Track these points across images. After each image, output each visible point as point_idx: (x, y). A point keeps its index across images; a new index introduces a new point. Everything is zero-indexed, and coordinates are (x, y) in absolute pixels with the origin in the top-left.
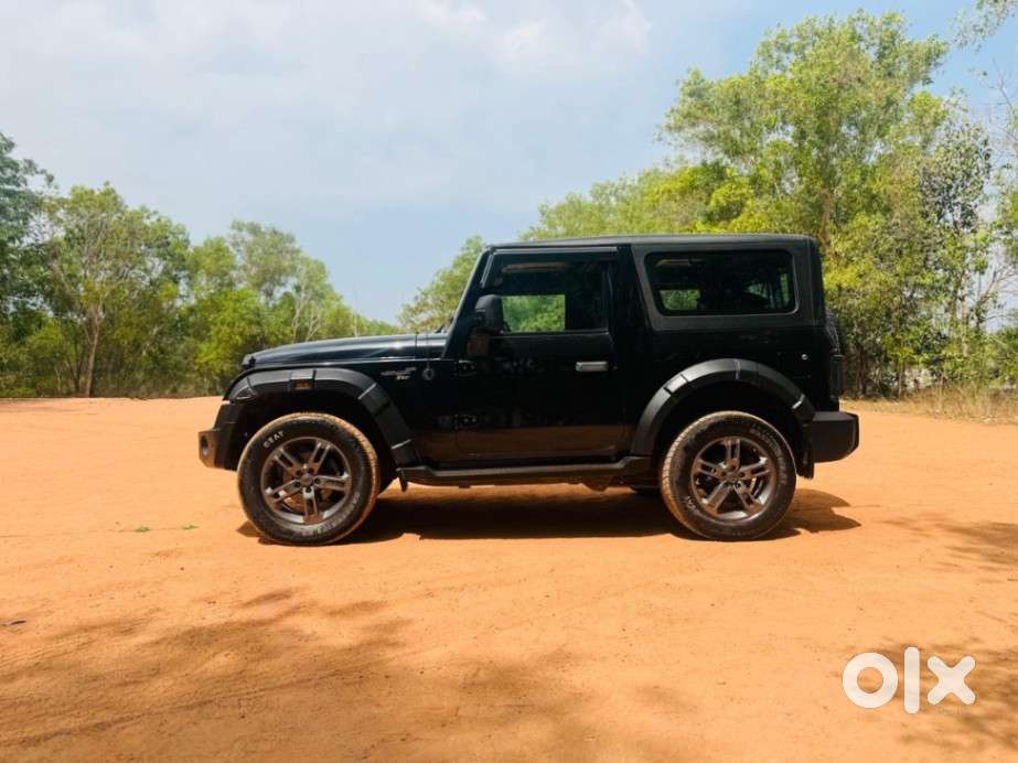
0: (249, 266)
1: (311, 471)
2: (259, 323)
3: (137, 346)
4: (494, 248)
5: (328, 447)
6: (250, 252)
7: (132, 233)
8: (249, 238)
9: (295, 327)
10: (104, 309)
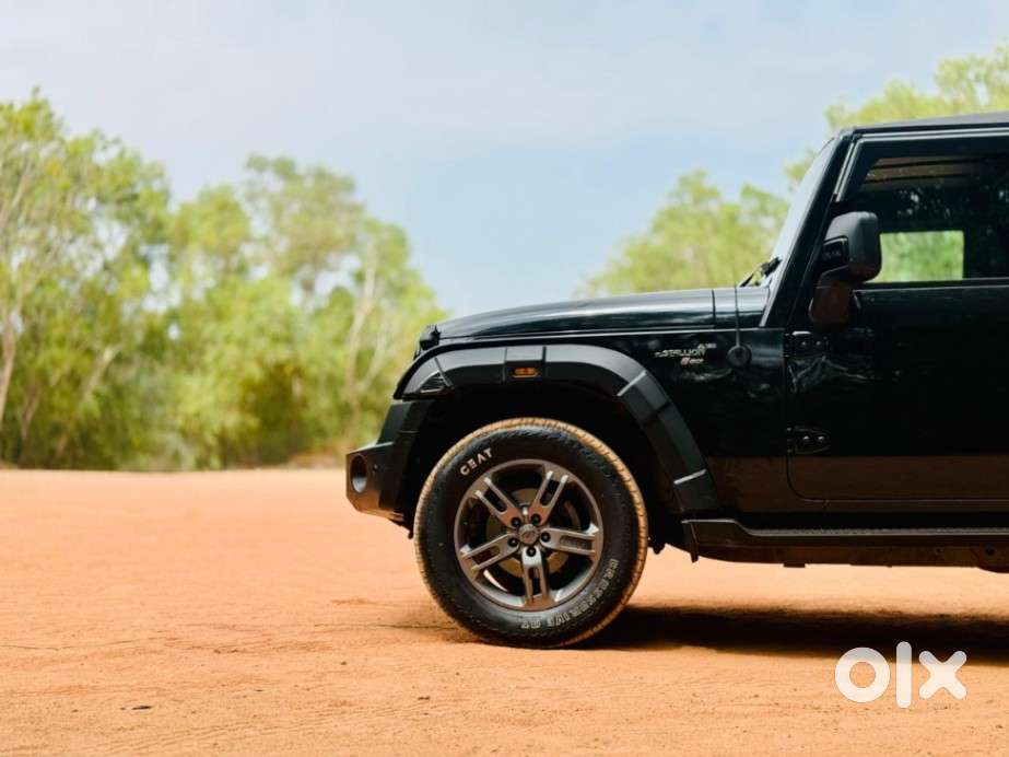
0: (274, 236)
1: (535, 519)
2: (289, 341)
3: (75, 380)
4: (860, 132)
5: (564, 479)
6: (277, 210)
7: (77, 178)
8: (273, 183)
9: (353, 346)
10: (24, 313)
